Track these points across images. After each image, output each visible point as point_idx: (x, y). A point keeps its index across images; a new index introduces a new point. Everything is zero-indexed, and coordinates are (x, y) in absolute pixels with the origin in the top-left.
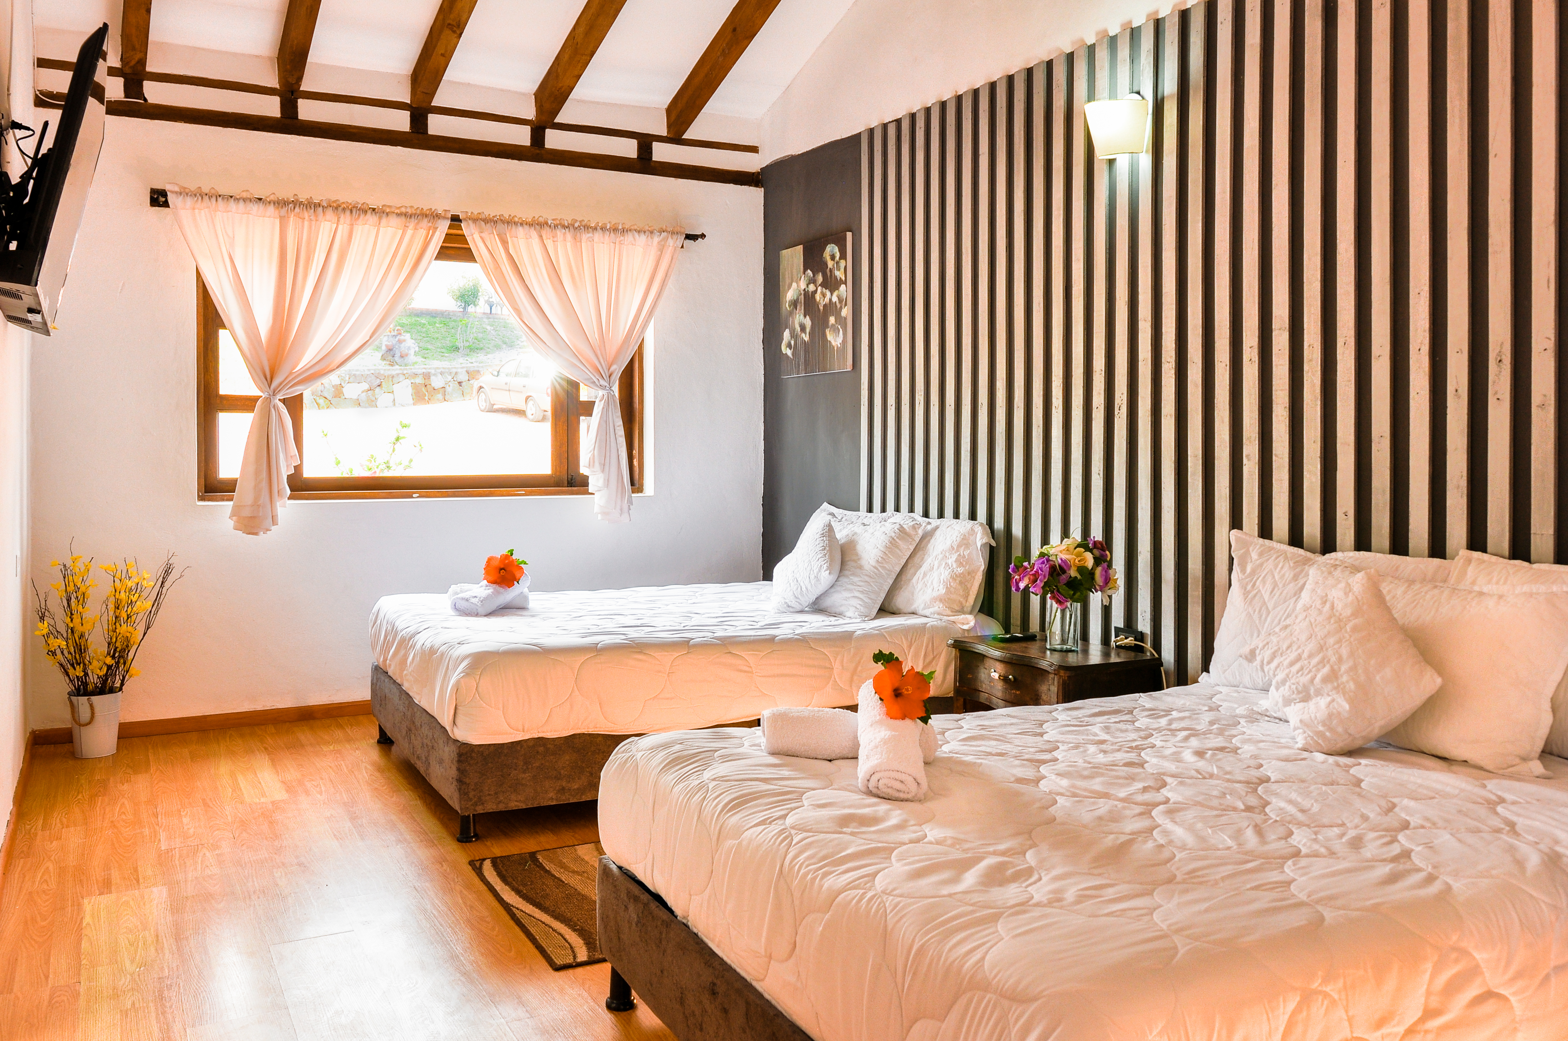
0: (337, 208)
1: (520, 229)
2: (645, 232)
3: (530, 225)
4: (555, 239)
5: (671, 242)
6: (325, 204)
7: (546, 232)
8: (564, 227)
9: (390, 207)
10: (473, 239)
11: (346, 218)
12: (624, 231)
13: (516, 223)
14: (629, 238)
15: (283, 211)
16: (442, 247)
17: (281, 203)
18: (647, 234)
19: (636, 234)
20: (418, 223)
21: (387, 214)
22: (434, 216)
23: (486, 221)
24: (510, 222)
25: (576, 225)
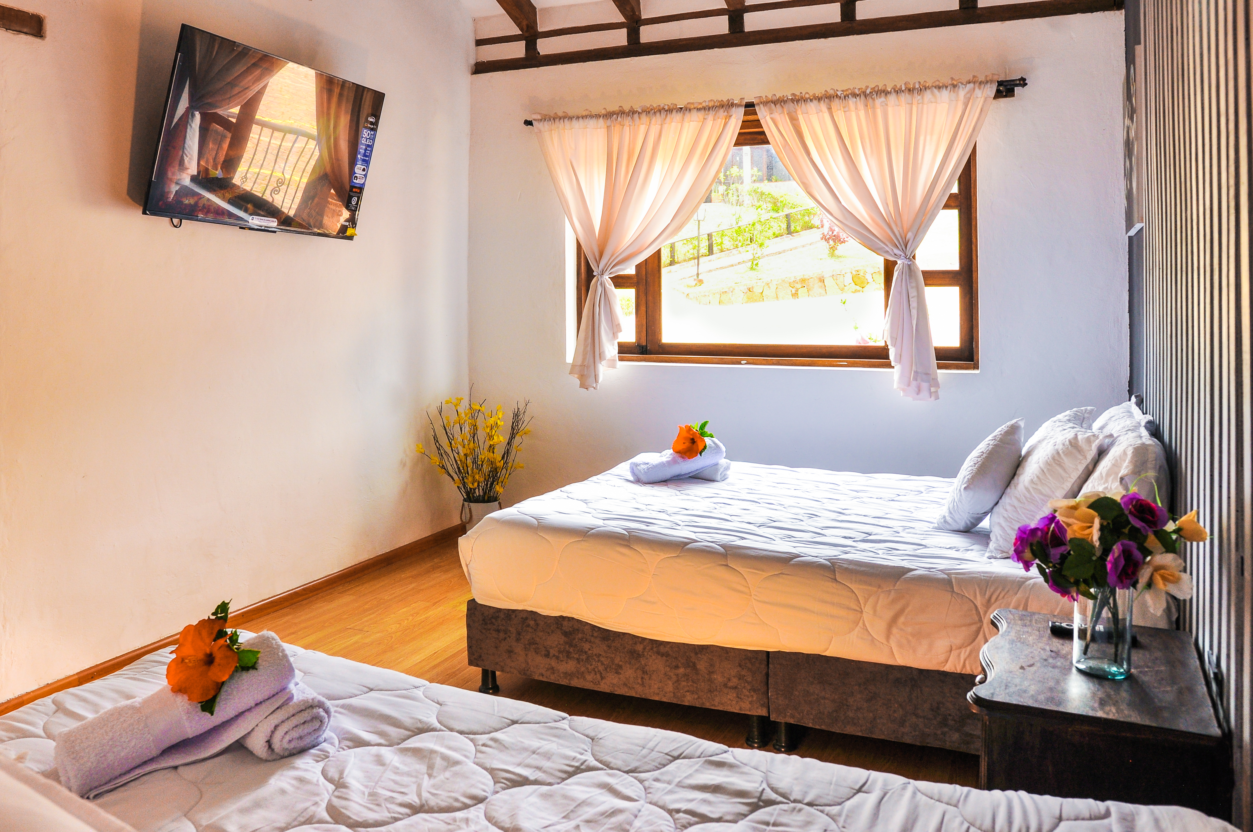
0: (649, 111)
1: (811, 104)
2: (947, 87)
3: (819, 99)
4: (846, 109)
5: (978, 92)
6: (640, 111)
7: (836, 104)
8: (855, 95)
9: (693, 103)
10: (766, 121)
11: (656, 121)
12: (923, 89)
13: (805, 100)
14: (928, 95)
15: (609, 122)
16: (739, 133)
17: (609, 115)
18: (949, 88)
19: (936, 91)
20: (715, 114)
21: (690, 110)
22: (728, 105)
23: (775, 102)
24: (798, 100)
25: (868, 92)
